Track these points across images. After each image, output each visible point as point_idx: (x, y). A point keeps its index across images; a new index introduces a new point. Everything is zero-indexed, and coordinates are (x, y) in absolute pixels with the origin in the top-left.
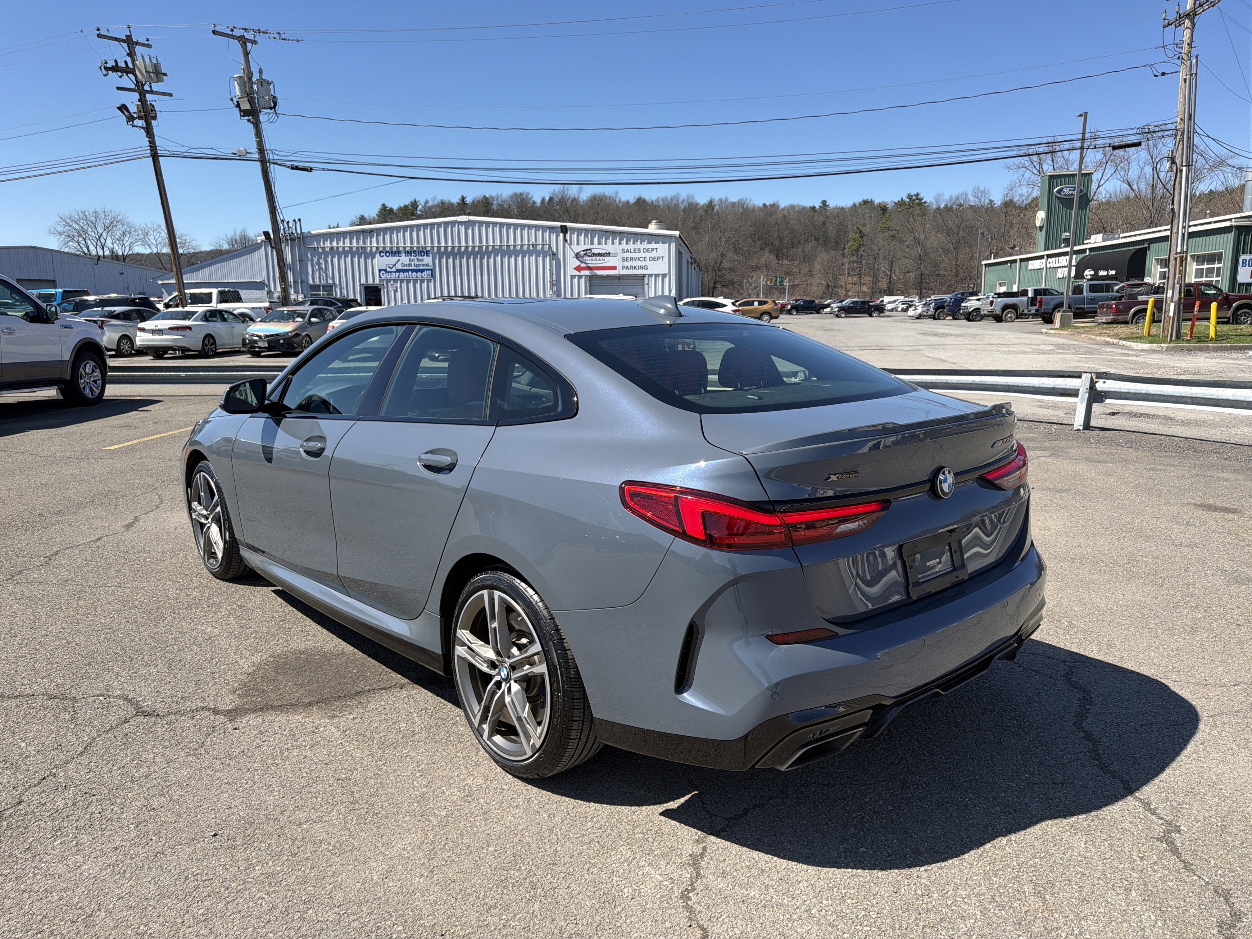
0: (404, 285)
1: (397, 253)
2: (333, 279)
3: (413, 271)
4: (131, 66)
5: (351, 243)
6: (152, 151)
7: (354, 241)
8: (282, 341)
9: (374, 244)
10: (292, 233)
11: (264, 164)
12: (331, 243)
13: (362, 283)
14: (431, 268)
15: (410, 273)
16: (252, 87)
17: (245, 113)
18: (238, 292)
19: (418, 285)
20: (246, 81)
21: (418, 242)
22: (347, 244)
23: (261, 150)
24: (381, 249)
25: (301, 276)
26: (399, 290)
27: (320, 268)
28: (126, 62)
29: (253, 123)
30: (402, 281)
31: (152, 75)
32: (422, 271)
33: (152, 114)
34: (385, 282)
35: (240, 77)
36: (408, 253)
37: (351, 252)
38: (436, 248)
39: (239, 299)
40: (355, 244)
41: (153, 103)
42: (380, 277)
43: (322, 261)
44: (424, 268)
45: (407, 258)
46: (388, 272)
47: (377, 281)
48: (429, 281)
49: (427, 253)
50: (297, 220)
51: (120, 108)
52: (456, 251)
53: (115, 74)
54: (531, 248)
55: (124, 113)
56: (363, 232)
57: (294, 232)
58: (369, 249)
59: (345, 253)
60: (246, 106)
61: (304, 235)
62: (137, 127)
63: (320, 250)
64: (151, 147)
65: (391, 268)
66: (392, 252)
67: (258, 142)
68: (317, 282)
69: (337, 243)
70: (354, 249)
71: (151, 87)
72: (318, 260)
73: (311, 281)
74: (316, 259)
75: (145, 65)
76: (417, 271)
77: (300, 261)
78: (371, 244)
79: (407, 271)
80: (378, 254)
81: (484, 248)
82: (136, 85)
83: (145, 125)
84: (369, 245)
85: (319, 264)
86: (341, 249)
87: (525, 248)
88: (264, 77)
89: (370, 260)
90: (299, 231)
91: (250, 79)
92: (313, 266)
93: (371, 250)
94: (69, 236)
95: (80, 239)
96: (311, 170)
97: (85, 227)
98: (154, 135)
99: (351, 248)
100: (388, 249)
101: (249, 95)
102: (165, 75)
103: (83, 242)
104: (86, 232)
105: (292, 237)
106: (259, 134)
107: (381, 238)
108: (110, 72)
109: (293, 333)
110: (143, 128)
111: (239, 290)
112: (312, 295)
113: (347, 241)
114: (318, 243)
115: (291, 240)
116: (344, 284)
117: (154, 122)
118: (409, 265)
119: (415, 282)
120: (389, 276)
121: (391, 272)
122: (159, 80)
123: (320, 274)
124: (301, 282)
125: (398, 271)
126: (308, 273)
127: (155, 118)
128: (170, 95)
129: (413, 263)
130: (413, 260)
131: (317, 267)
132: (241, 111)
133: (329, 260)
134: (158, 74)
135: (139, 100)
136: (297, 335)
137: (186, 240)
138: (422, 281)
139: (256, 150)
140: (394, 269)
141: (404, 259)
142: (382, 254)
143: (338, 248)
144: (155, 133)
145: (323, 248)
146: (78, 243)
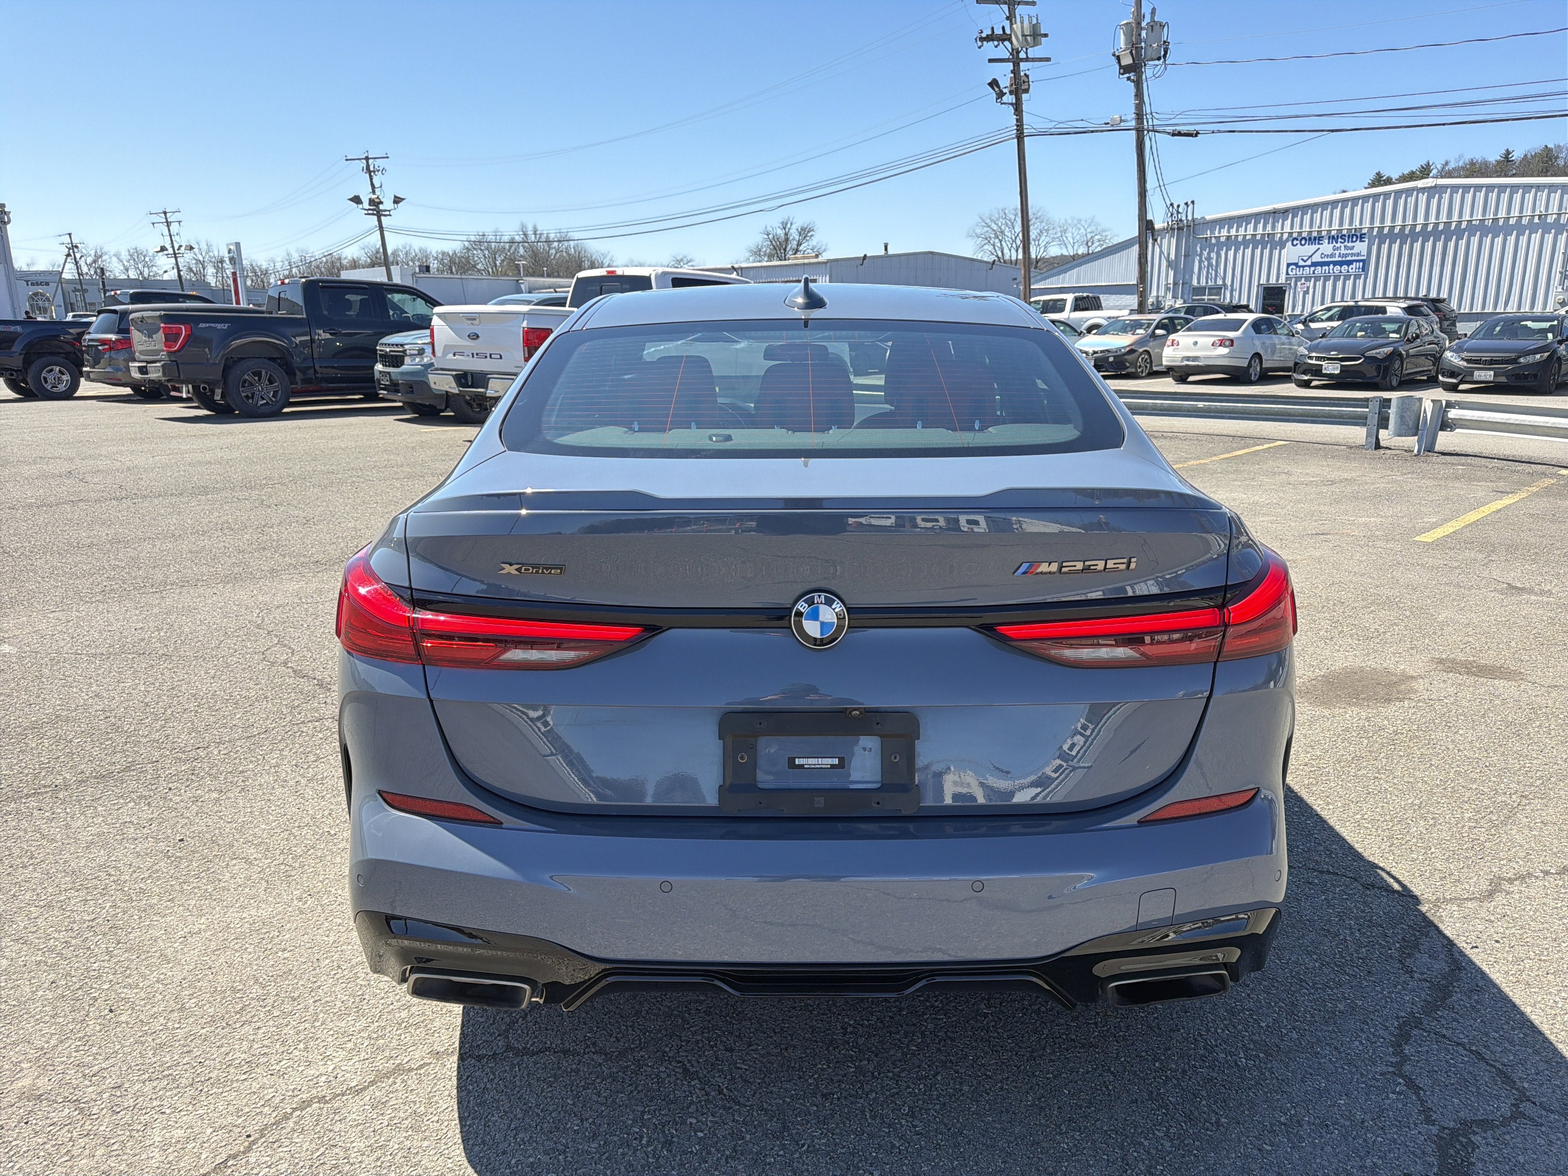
0: (1320, 284)
1: (1318, 239)
2: (1224, 279)
3: (1335, 263)
4: (1008, 31)
5: (1255, 229)
6: (1018, 130)
7: (1261, 226)
8: (1111, 359)
9: (1287, 229)
10: (1181, 220)
11: (1141, 133)
12: (1229, 232)
13: (1261, 282)
14: (1364, 258)
15: (1331, 266)
16: (1140, 35)
17: (1125, 69)
18: (1098, 298)
19: (1340, 284)
20: (1134, 30)
21: (1351, 222)
22: (1250, 231)
23: (1140, 116)
24: (1295, 235)
25: (1184, 277)
26: (1311, 291)
27: (1210, 265)
28: (1003, 28)
29: (1133, 81)
30: (1317, 279)
31: (1029, 38)
32: (1349, 263)
33: (1024, 87)
34: (1293, 280)
35: (1127, 24)
36: (1332, 239)
37: (1254, 242)
38: (1376, 230)
39: (1098, 307)
40: (1260, 230)
41: (1028, 73)
42: (1287, 274)
43: (1213, 255)
44: (1354, 258)
45: (1331, 246)
46: (1300, 267)
47: (1282, 280)
48: (1357, 277)
49: (1361, 237)
50: (1189, 203)
51: (990, 84)
52: (1407, 232)
53: (991, 43)
54: (1536, 220)
55: (994, 89)
56: (1275, 213)
57: (1184, 218)
58: (1279, 235)
59: (1245, 243)
60: (1127, 61)
61: (1196, 223)
62: (1005, 103)
63: (1213, 241)
64: (1018, 126)
65: (1305, 261)
66: (1310, 239)
67: (1137, 104)
68: (1203, 283)
69: (1237, 231)
70: (1258, 237)
71: (1027, 53)
72: (1209, 254)
73: (1195, 283)
74: (1205, 253)
75: (1022, 27)
76: (1341, 263)
77: (1185, 256)
78: (1282, 229)
79: (1327, 264)
80: (1290, 243)
81: (1454, 224)
82: (1011, 54)
83: (1014, 101)
84: (1279, 231)
85: (1209, 259)
86: (1240, 239)
87: (1525, 221)
88: (1156, 19)
89: (1277, 251)
90: (1190, 218)
91: (1139, 24)
92: (1200, 262)
93: (1281, 238)
94: (986, 239)
95: (997, 241)
96: (1197, 134)
97: (1003, 227)
98: (1022, 111)
99: (1254, 236)
100: (1304, 235)
101: (1135, 47)
102: (1046, 35)
103: (999, 245)
104: (1002, 232)
105: (1181, 225)
106: (1139, 95)
107: (1297, 220)
108: (985, 43)
109: (1127, 349)
110: (1012, 104)
111: (1101, 296)
112: (1194, 300)
113: (1251, 227)
114: (1212, 232)
115: (1179, 229)
116: (1237, 285)
117: (1025, 96)
118: (1332, 255)
119: (1337, 278)
120: (1299, 272)
121: (1304, 267)
122: (1036, 43)
123: (1208, 272)
124: (1183, 284)
125: (1315, 264)
126: (1193, 272)
127: (1027, 91)
128: (1048, 59)
129: (1337, 253)
130: (1338, 249)
131: (1206, 263)
132: (1121, 67)
133: (1223, 253)
134: (1036, 35)
135: (1012, 72)
136: (1132, 351)
137: (1106, 236)
138: (1347, 277)
139: (1134, 116)
140: (1309, 263)
141: (1326, 248)
142: (1295, 242)
143: (1237, 236)
144: (1024, 109)
145: (1218, 238)
146: (994, 246)
